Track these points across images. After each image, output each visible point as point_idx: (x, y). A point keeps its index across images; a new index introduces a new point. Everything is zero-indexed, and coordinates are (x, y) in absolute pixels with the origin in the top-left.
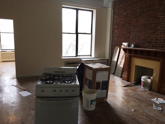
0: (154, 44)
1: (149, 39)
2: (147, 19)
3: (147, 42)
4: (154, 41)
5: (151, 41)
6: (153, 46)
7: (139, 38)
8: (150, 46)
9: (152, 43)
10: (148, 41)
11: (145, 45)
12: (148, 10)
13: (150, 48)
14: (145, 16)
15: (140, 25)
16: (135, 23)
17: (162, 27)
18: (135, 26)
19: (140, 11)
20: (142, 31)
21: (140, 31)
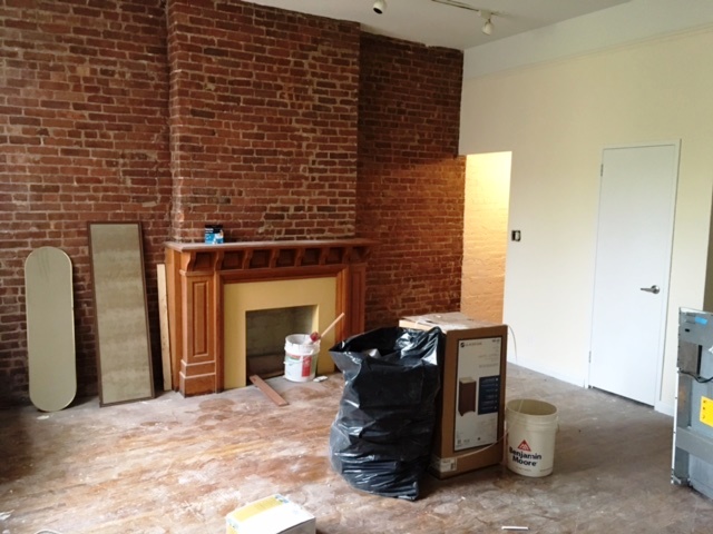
0: (291, 224)
1: (273, 205)
2: (255, 131)
3: (267, 217)
4: (292, 212)
5: (279, 213)
6: (287, 232)
7: (228, 201)
8: (279, 233)
9: (286, 220)
10: (268, 212)
11: (261, 230)
12: (254, 97)
13: (278, 237)
14: (246, 118)
15: (225, 150)
16: (200, 136)
17: (311, 170)
18: (200, 149)
19: (216, 90)
20: (239, 176)
21: (231, 176)
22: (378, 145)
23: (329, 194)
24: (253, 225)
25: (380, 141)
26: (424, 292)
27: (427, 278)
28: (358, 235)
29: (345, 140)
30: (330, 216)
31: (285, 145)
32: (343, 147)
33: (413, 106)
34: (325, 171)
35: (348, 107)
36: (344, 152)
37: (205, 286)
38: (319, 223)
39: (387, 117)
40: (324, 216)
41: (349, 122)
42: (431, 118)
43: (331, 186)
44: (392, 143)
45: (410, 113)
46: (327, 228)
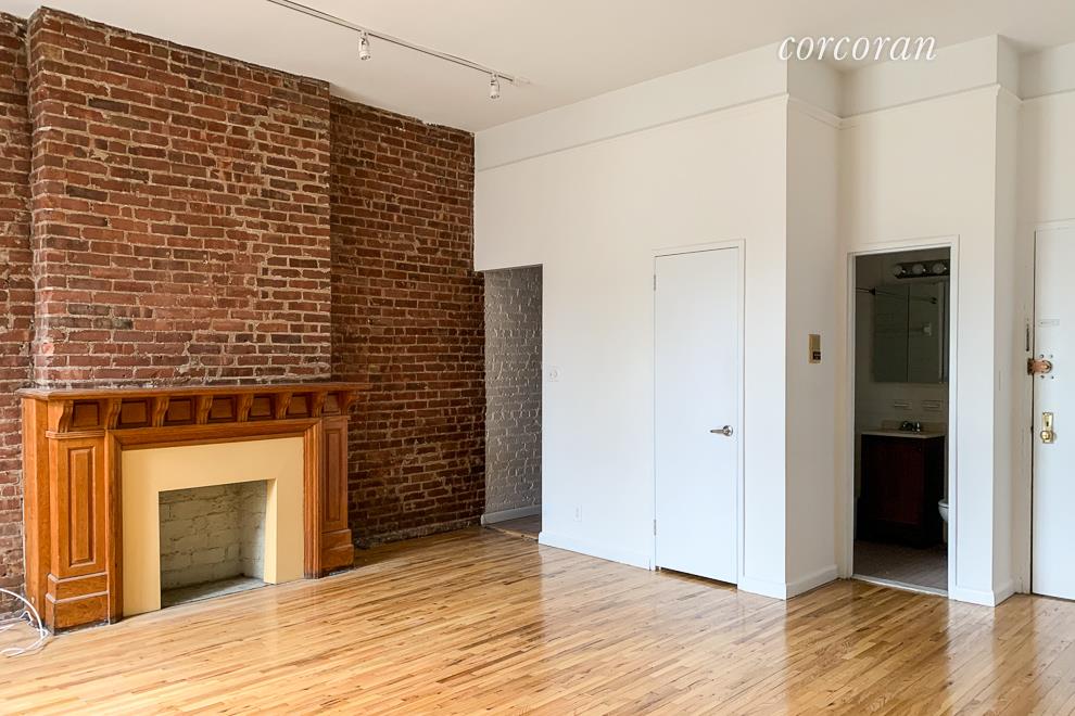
0: (231, 361)
1: (205, 332)
2: (173, 222)
3: (192, 349)
4: (232, 341)
5: (212, 344)
6: (226, 373)
7: (129, 325)
8: (212, 373)
9: (224, 355)
10: (194, 342)
11: (182, 369)
12: (171, 174)
13: (211, 379)
14: (157, 203)
15: (123, 249)
16: (82, 227)
17: (261, 282)
18: (82, 246)
19: (108, 160)
20: (147, 288)
21: (133, 287)
22: (360, 252)
23: (288, 317)
24: (170, 361)
25: (365, 247)
26: (433, 459)
27: (438, 438)
28: (334, 378)
29: (313, 242)
30: (292, 350)
31: (221, 245)
32: (309, 251)
33: (409, 202)
34: (284, 284)
35: (315, 196)
36: (311, 258)
37: (90, 455)
38: (275, 360)
39: (374, 214)
40: (282, 350)
41: (318, 217)
42: (435, 219)
43: (292, 306)
44: (382, 250)
45: (405, 211)
46: (287, 367)
